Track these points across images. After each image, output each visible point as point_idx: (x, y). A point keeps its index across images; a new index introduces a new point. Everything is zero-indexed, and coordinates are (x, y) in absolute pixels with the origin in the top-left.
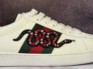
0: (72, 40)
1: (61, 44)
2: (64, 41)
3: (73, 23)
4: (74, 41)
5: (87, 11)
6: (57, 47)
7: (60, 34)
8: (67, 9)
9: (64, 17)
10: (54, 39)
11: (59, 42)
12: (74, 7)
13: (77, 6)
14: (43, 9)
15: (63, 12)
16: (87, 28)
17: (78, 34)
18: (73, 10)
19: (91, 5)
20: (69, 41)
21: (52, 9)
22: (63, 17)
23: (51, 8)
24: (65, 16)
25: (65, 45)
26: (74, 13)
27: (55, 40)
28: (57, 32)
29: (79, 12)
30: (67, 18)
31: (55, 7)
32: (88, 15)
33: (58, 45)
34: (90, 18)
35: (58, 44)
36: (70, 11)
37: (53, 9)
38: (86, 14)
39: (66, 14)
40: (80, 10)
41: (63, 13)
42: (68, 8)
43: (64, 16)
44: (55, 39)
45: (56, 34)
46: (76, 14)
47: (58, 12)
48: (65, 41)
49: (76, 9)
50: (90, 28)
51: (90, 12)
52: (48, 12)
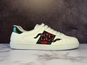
1: (55, 41)
2: (56, 39)
4: (61, 39)
6: (53, 42)
7: (55, 36)
8: (59, 22)
10: (52, 38)
11: (54, 39)
12: (62, 21)
17: (63, 36)
20: (59, 39)
21: (51, 22)
24: (58, 26)
25: (57, 41)
26: (62, 24)
28: (54, 35)
29: (65, 24)
32: (69, 26)
41: (57, 25)
47: (54, 24)
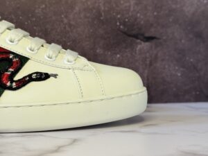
0: (49, 73)
3: (88, 43)
4: (55, 76)
5: (119, 16)
6: (11, 88)
8: (75, 11)
9: (68, 28)
10: (7, 71)
11: (18, 77)
12: (91, 7)
13: (97, 5)
14: (18, 8)
15: (66, 17)
16: (118, 56)
17: (68, 61)
18: (88, 15)
19: (127, 4)
20: (42, 77)
21: (40, 10)
22: (65, 28)
23: (37, 6)
26: (90, 20)
27: (9, 73)
29: (102, 18)
30: (74, 31)
31: (46, 5)
32: (121, 27)
33: (14, 84)
34: (125, 33)
35: (16, 81)
36: (82, 15)
37: (43, 9)
38: (118, 24)
39: (72, 23)
40: (103, 14)
42: (77, 8)
43: (67, 26)
44: (11, 70)
45: (14, 60)
46: (95, 22)
47: (54, 18)
48: (34, 76)
49: (94, 11)
50: (127, 56)
51: (127, 20)
52: (30, 15)
